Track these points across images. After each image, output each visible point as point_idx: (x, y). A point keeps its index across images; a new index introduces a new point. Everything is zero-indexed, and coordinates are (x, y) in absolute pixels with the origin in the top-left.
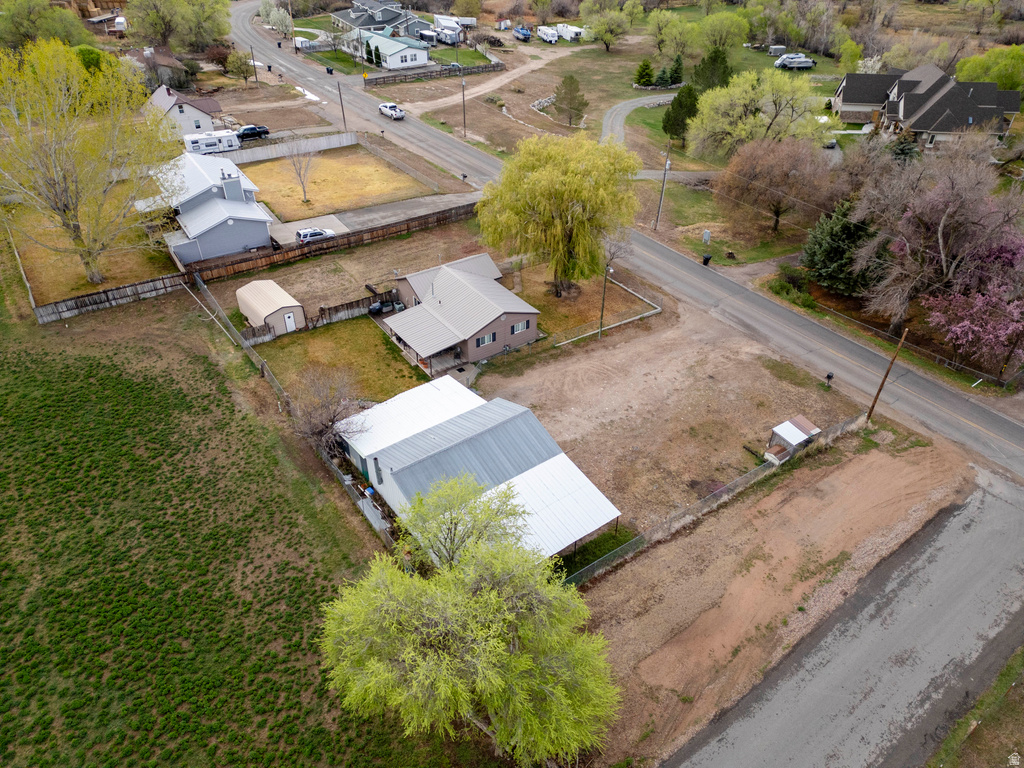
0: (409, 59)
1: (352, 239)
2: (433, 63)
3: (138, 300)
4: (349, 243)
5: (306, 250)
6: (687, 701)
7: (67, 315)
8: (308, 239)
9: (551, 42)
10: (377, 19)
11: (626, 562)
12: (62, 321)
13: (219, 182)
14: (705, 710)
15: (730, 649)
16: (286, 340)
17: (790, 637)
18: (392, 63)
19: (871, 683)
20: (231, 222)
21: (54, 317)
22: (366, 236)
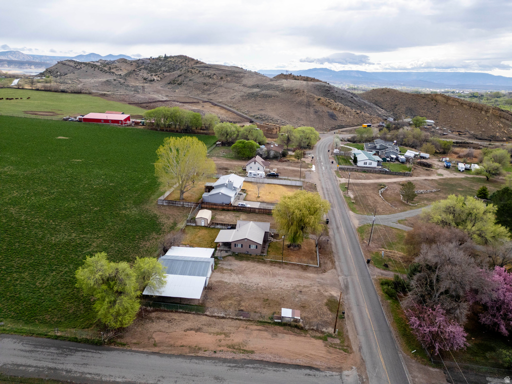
0: (368, 164)
1: (252, 210)
2: (380, 167)
3: (183, 206)
4: (250, 210)
5: (235, 208)
6: (155, 345)
7: (165, 204)
8: (240, 206)
9: (460, 170)
10: (377, 148)
11: (191, 313)
12: (163, 205)
13: (227, 183)
14: (156, 350)
15: (182, 345)
16: (199, 227)
17: (200, 354)
18: (360, 164)
19: (200, 375)
20: (220, 194)
21: (161, 204)
22: (257, 210)
